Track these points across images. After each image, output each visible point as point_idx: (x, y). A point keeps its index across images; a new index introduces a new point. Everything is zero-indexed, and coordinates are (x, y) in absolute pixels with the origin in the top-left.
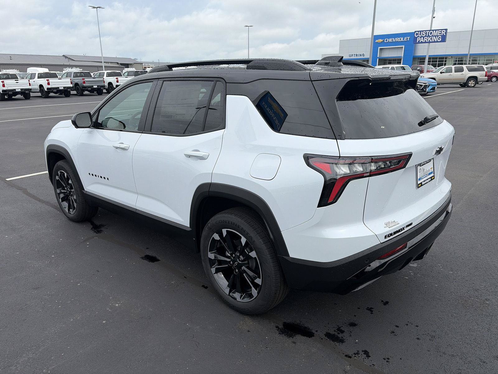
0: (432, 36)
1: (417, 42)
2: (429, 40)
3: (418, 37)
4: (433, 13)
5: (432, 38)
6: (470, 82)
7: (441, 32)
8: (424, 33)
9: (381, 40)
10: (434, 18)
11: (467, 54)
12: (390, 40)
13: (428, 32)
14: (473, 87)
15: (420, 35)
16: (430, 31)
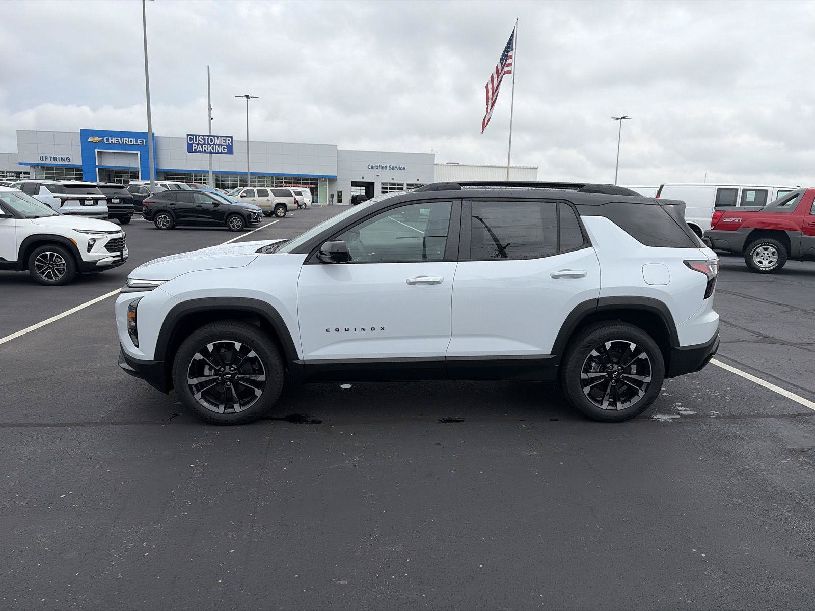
0: (214, 144)
1: (193, 150)
2: (210, 150)
3: (193, 143)
4: (210, 114)
5: (213, 147)
6: (278, 211)
7: (226, 140)
8: (201, 138)
9: (97, 139)
10: (212, 119)
11: (247, 172)
12: (114, 140)
13: (206, 138)
14: (283, 217)
15: (196, 141)
16: (209, 136)
